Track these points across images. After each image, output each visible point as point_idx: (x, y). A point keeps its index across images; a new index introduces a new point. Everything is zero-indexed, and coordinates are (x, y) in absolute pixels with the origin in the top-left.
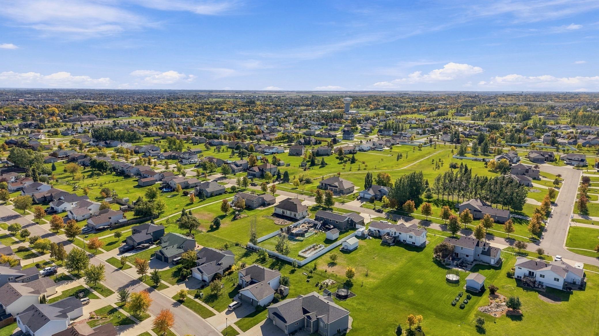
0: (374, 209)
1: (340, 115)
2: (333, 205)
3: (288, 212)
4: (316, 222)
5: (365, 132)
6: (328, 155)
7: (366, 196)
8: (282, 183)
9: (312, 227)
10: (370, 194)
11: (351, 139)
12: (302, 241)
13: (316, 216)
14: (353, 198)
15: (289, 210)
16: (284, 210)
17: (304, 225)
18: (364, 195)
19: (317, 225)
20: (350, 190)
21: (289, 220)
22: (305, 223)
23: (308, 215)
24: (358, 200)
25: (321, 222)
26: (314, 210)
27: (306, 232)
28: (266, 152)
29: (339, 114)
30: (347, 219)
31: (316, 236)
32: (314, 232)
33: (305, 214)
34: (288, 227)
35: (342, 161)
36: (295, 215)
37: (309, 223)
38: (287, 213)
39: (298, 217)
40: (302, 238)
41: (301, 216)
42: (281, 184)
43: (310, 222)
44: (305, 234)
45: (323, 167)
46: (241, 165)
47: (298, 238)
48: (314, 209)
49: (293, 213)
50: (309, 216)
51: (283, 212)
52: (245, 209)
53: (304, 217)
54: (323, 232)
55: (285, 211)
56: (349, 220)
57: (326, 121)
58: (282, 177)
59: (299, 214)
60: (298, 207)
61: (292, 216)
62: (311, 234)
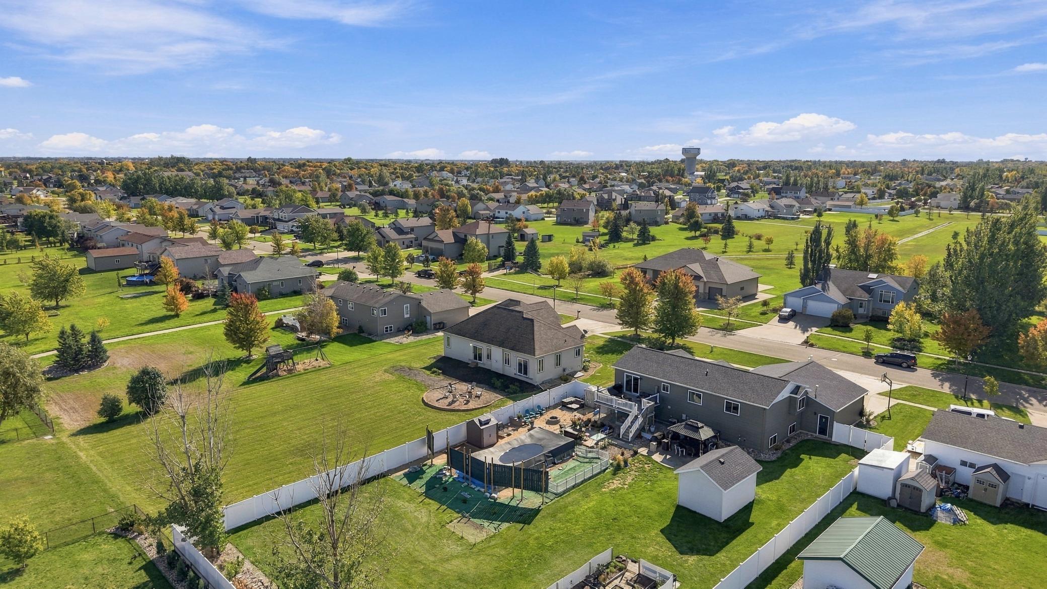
0: (867, 354)
1: (679, 169)
2: (689, 333)
3: (497, 353)
4: (619, 403)
5: (739, 193)
6: (657, 224)
7: (816, 307)
8: (516, 273)
9: (597, 427)
10: (831, 301)
11: (709, 202)
12: (526, 516)
13: (619, 373)
14: (764, 313)
15: (501, 344)
16: (479, 345)
17: (557, 413)
18: (805, 306)
19: (624, 416)
20: (746, 291)
21: (492, 387)
22: (564, 406)
23: (585, 369)
24: (784, 320)
25: (646, 403)
26: (613, 352)
27: (561, 454)
28: (497, 218)
29: (676, 168)
30: (785, 393)
31: (616, 483)
32: (607, 457)
33: (569, 362)
34: (471, 425)
35: (698, 233)
36: (523, 368)
37: (583, 407)
38: (489, 357)
39: (535, 376)
40: (531, 500)
41: (551, 371)
42: (511, 276)
43: (589, 402)
44: (553, 472)
45: (644, 243)
46: (412, 229)
47: (504, 495)
48: (614, 346)
49: (516, 357)
50: (591, 372)
51: (478, 356)
52: (339, 339)
53: (566, 378)
54: (657, 457)
55: (484, 347)
56: (799, 396)
57: (648, 182)
58: (520, 259)
59: (541, 362)
60: (540, 333)
61: (512, 371)
62: (588, 470)
